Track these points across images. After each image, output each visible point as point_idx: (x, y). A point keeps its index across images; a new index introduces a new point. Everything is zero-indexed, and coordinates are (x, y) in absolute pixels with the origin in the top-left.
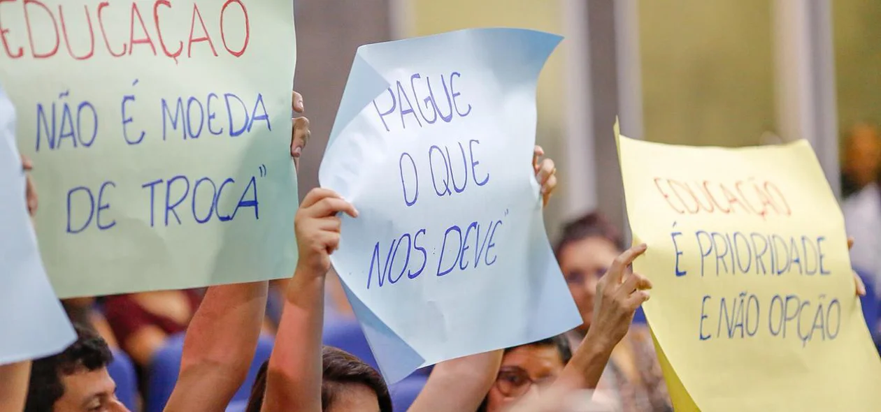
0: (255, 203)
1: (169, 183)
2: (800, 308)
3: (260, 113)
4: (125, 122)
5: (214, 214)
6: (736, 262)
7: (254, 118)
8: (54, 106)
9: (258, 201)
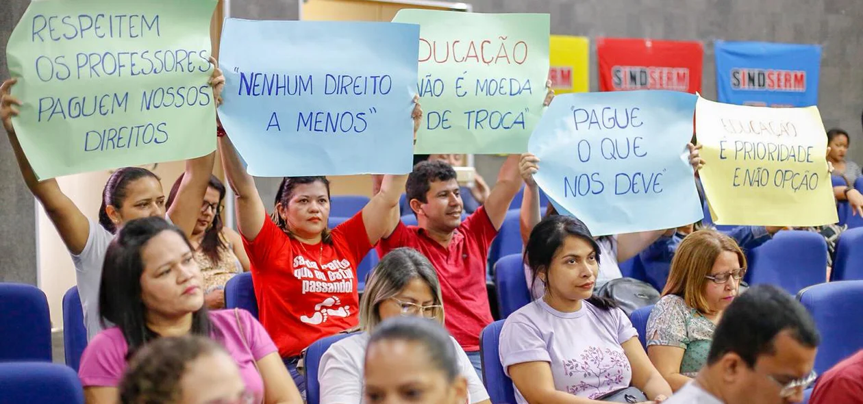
0: (523, 123)
1: (478, 112)
2: (793, 176)
3: (527, 86)
4: (457, 88)
5: (501, 125)
6: (756, 155)
7: (523, 89)
8: (423, 80)
9: (525, 121)
